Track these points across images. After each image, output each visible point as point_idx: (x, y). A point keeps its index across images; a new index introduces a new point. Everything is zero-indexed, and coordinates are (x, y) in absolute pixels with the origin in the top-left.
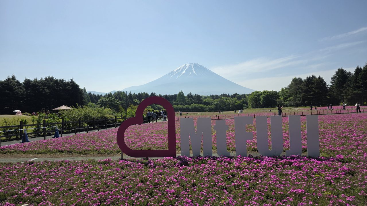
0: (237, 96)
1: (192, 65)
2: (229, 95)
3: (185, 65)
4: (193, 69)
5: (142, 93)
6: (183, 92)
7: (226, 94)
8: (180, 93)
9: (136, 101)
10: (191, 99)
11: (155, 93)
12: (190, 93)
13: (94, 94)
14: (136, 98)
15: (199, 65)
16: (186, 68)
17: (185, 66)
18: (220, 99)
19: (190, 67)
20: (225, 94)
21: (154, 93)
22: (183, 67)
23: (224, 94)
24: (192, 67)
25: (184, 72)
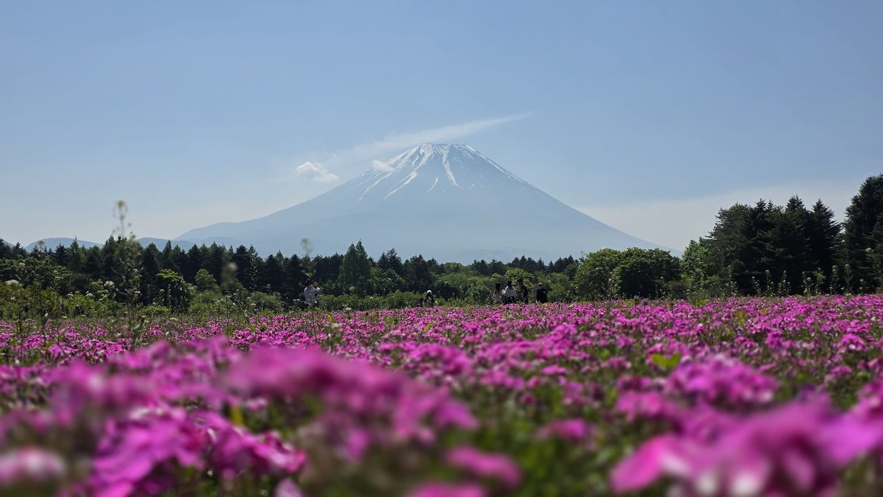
0: (570, 267)
1: (443, 151)
2: (540, 261)
3: (420, 148)
4: (447, 166)
5: (204, 248)
6: (362, 249)
7: (530, 259)
8: (352, 251)
9: (166, 273)
10: (393, 272)
11: (252, 248)
12: (392, 252)
13: (18, 245)
14: (168, 265)
15: (468, 151)
16: (419, 160)
17: (417, 152)
18: (499, 276)
19: (437, 157)
20: (527, 258)
21: (248, 248)
22: (412, 158)
23: (523, 258)
24: (444, 160)
25: (414, 175)
